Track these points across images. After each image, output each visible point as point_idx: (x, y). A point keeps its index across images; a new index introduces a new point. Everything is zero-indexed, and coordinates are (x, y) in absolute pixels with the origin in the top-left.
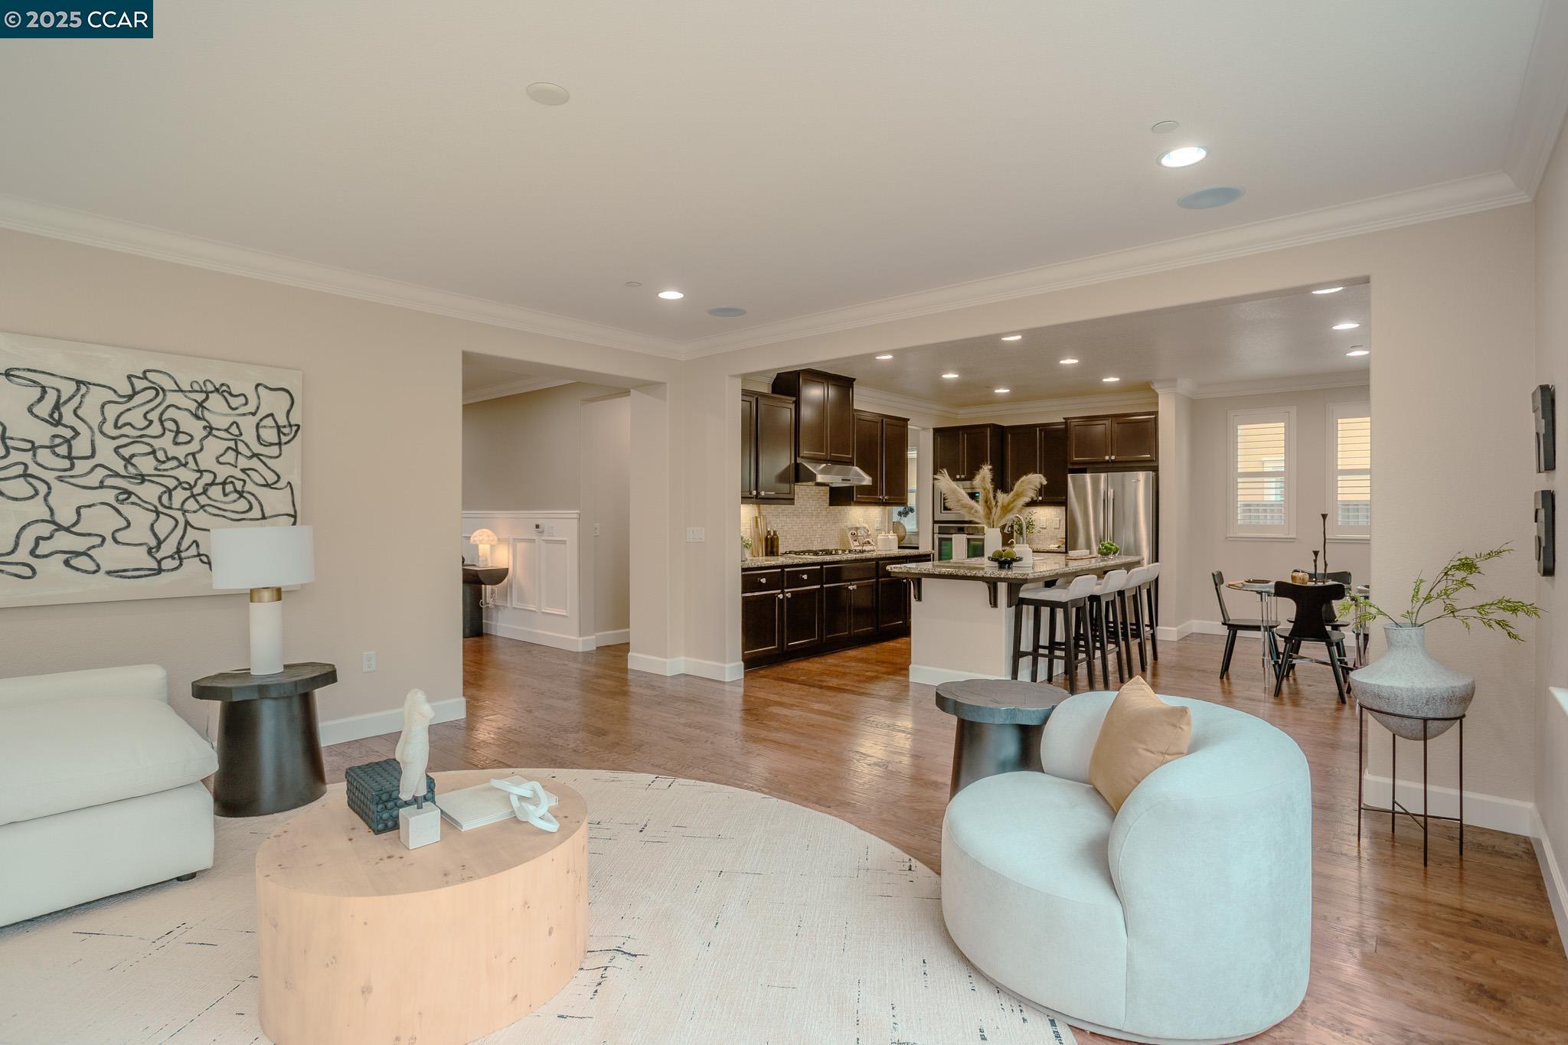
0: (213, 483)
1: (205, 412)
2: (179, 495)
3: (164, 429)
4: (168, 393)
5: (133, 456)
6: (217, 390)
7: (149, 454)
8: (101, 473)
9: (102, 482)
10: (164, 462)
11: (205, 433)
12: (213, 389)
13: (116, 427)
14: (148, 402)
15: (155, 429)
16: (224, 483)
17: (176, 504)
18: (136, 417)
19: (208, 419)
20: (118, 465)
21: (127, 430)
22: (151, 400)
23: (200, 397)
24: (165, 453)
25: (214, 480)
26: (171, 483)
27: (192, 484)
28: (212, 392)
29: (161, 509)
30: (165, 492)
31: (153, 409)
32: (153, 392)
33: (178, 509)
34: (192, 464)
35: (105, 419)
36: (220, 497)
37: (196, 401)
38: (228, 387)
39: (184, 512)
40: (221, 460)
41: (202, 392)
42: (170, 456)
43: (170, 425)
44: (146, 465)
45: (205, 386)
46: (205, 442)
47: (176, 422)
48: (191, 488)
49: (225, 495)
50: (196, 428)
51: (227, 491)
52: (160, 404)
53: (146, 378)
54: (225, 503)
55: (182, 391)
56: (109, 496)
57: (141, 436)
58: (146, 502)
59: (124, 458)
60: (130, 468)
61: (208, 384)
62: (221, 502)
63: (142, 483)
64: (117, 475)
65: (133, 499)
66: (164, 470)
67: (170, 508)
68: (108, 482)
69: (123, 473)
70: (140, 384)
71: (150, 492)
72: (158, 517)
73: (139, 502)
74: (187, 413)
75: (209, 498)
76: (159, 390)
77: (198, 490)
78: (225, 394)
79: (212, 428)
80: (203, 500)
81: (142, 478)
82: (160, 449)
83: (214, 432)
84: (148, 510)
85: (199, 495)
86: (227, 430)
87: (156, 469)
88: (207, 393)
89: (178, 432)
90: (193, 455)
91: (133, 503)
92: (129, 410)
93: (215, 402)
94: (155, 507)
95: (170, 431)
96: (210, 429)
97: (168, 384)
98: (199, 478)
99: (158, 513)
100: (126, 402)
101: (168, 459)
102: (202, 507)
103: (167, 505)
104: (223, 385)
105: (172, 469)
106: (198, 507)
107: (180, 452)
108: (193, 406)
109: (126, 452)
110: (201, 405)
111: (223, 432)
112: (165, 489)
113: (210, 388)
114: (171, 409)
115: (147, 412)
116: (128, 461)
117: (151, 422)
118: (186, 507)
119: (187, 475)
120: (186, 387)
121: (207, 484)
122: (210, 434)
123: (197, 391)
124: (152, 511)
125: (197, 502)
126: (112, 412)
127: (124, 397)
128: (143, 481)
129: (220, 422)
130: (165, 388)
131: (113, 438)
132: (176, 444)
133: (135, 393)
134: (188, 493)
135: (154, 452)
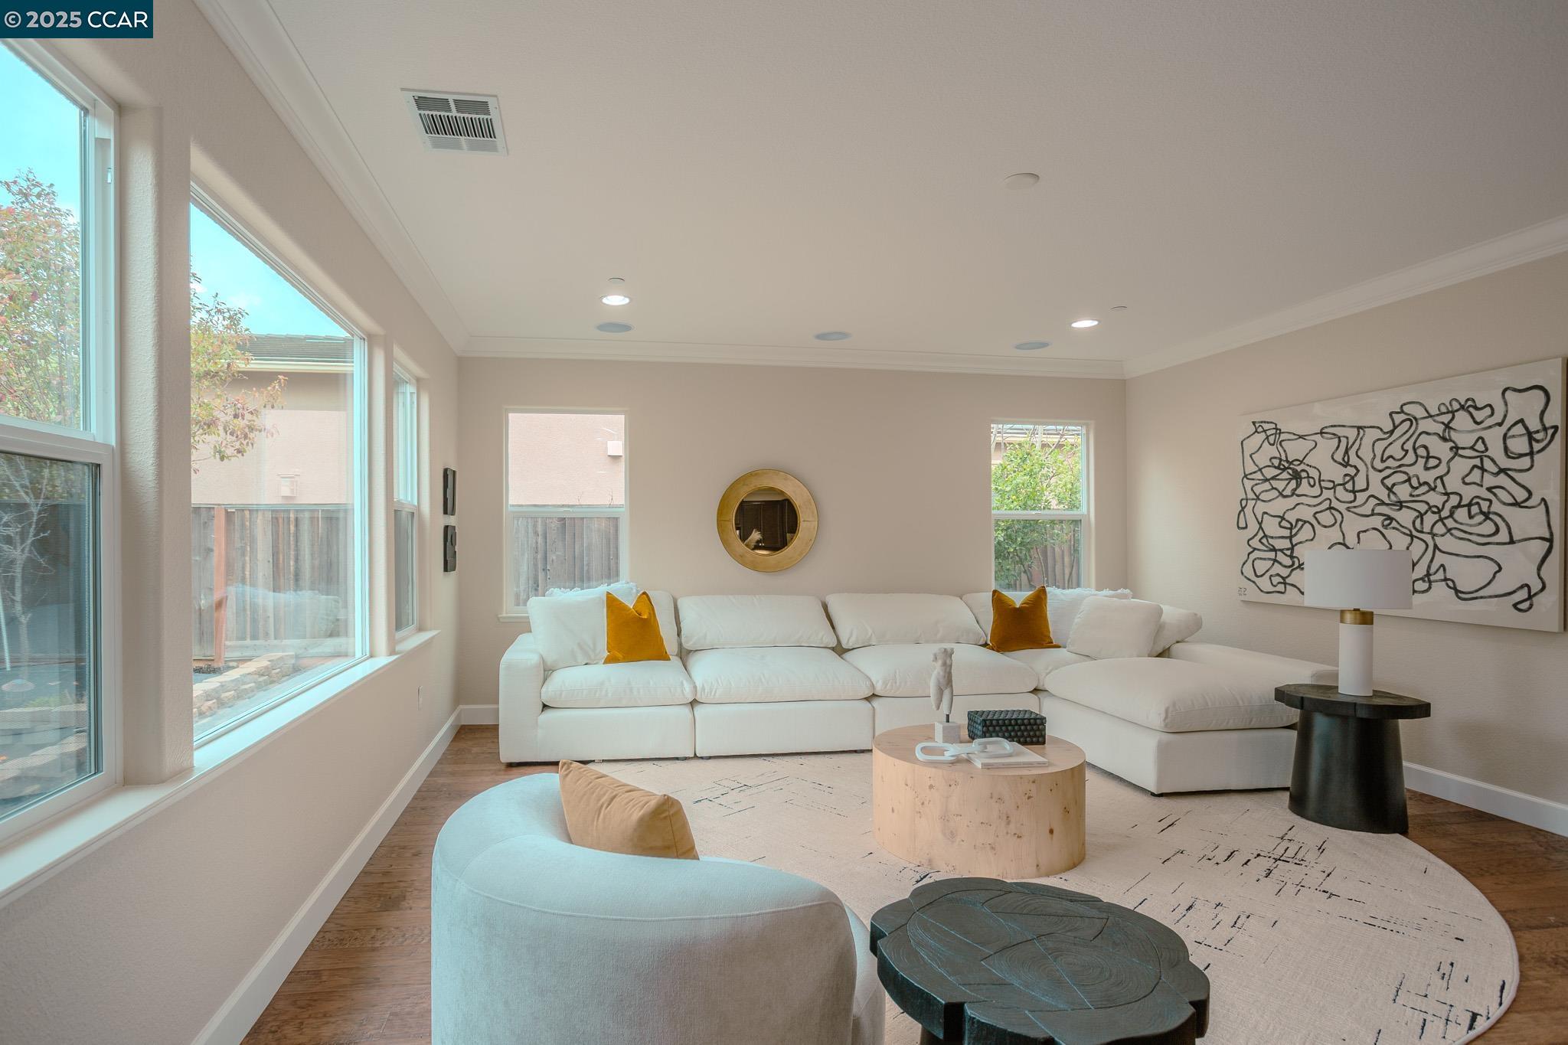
0: (1459, 506)
1: (1452, 433)
2: (1429, 519)
3: (1417, 456)
4: (1420, 422)
5: (1394, 485)
6: (1462, 407)
7: (1405, 482)
8: (1373, 501)
9: (1373, 510)
10: (1417, 488)
11: (1452, 455)
12: (1459, 407)
13: (1383, 461)
14: (1405, 433)
15: (1410, 458)
16: (1469, 505)
17: (1427, 529)
18: (1396, 450)
19: (1453, 438)
20: (1383, 494)
21: (1391, 463)
22: (1407, 431)
23: (1446, 418)
24: (1418, 479)
25: (1460, 502)
26: (1423, 508)
27: (1440, 507)
28: (1457, 410)
29: (1415, 533)
30: (1418, 517)
31: (1408, 440)
32: (1408, 423)
33: (1428, 533)
34: (1440, 488)
35: (1375, 455)
36: (1467, 520)
37: (1443, 423)
38: (1473, 400)
39: (1434, 535)
40: (1467, 480)
41: (1448, 413)
42: (1421, 482)
43: (1422, 452)
44: (1403, 492)
45: (1451, 405)
46: (1451, 464)
47: (1426, 447)
48: (1439, 511)
49: (1471, 517)
50: (1442, 450)
51: (1473, 513)
52: (1413, 434)
53: (1402, 412)
54: (1471, 526)
55: (1431, 416)
56: (1377, 522)
57: (1400, 466)
58: (1403, 527)
59: (1388, 488)
60: (1392, 496)
61: (1454, 403)
62: (1467, 525)
63: (1400, 509)
64: (1383, 503)
65: (1394, 524)
66: (1418, 496)
67: (1422, 532)
68: (1378, 510)
69: (1387, 501)
70: (1398, 418)
71: (1405, 517)
72: (1412, 540)
73: (1398, 526)
74: (1436, 438)
75: (1456, 521)
76: (1412, 420)
77: (1445, 513)
78: (1471, 409)
79: (1457, 448)
80: (1450, 523)
81: (1400, 505)
82: (1414, 475)
83: (1461, 452)
84: (1404, 533)
85: (1446, 518)
86: (1472, 448)
87: (1411, 495)
88: (1453, 412)
89: (1428, 457)
90: (1441, 478)
91: (1394, 528)
92: (1391, 444)
93: (1462, 420)
94: (1410, 531)
95: (1422, 457)
96: (1456, 449)
97: (1419, 412)
98: (1447, 501)
99: (1412, 536)
100: (1390, 436)
101: (1421, 485)
102: (1449, 530)
103: (1419, 529)
104: (1468, 400)
105: (1424, 494)
106: (1445, 530)
107: (1429, 477)
108: (1440, 429)
109: (1389, 482)
110: (1447, 426)
111: (1469, 450)
112: (1417, 514)
113: (1456, 406)
114: (1423, 436)
115: (1404, 443)
116: (1390, 490)
117: (1407, 451)
118: (1435, 531)
119: (1435, 499)
120: (1434, 411)
121: (1453, 507)
122: (1456, 454)
123: (1444, 413)
124: (1407, 535)
125: (1444, 525)
126: (1380, 446)
127: (1387, 433)
128: (1401, 507)
129: (1464, 440)
130: (1417, 417)
131: (1380, 471)
132: (1427, 469)
133: (1395, 427)
134: (1436, 517)
135: (1409, 480)
